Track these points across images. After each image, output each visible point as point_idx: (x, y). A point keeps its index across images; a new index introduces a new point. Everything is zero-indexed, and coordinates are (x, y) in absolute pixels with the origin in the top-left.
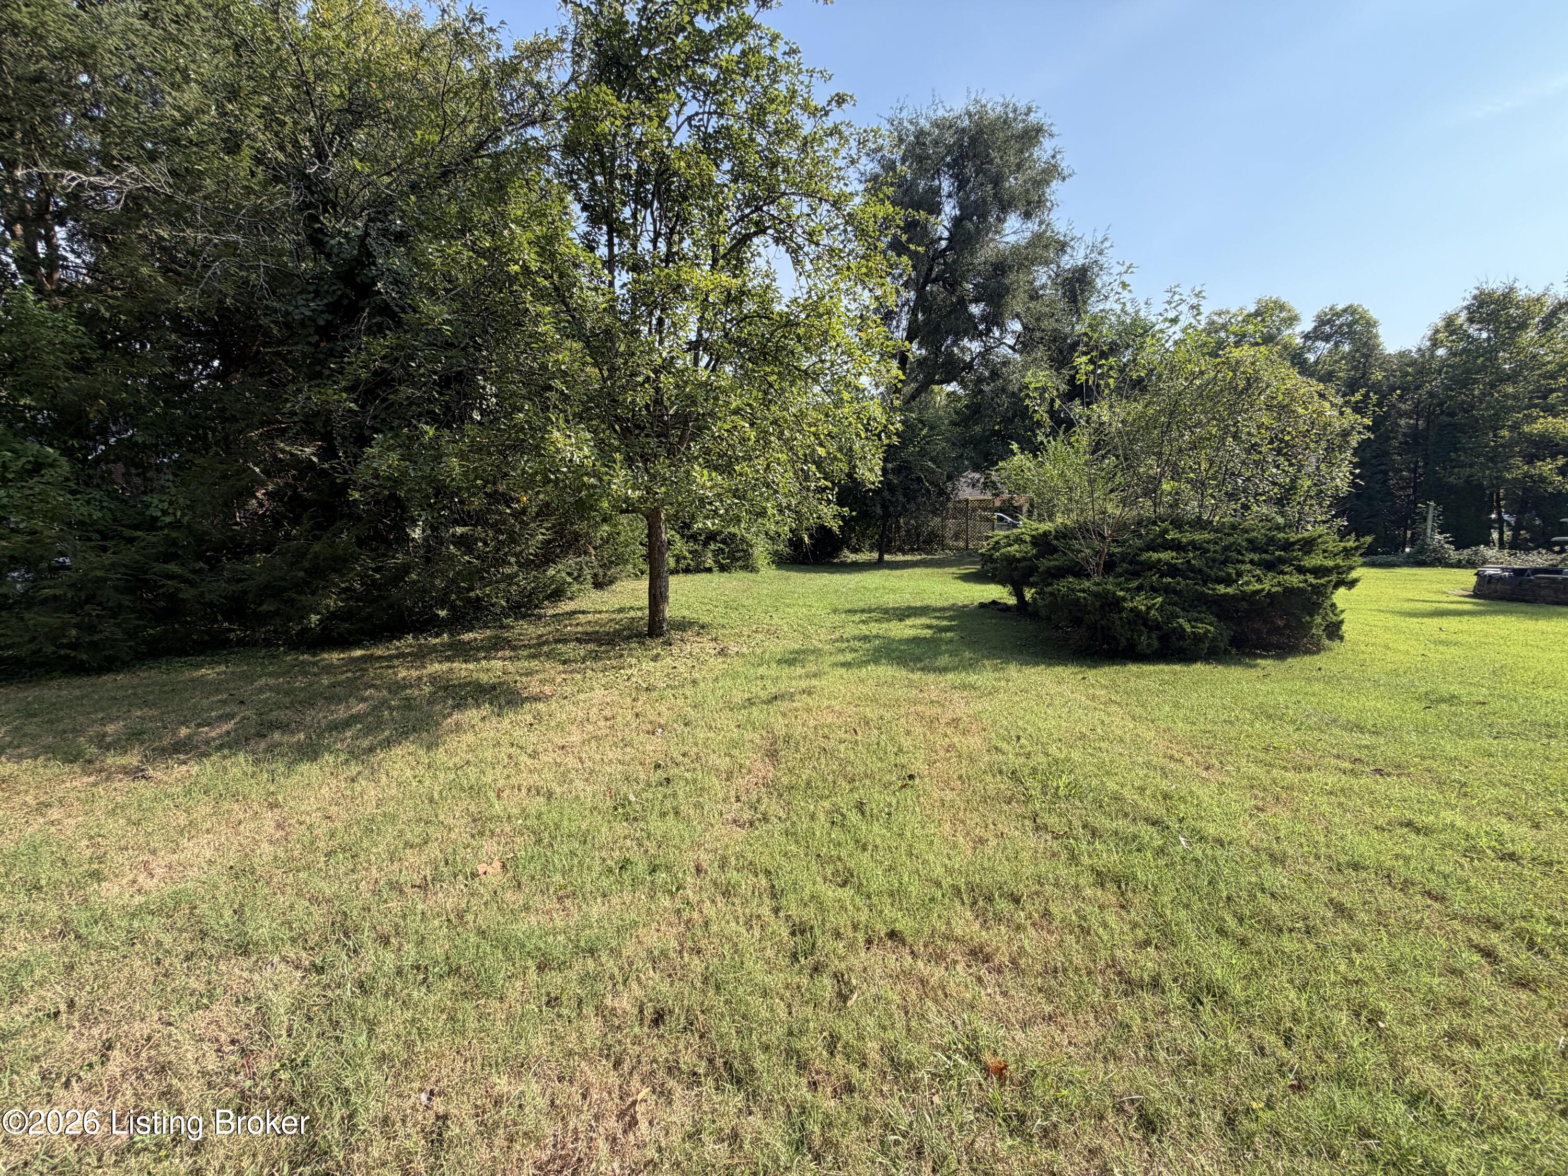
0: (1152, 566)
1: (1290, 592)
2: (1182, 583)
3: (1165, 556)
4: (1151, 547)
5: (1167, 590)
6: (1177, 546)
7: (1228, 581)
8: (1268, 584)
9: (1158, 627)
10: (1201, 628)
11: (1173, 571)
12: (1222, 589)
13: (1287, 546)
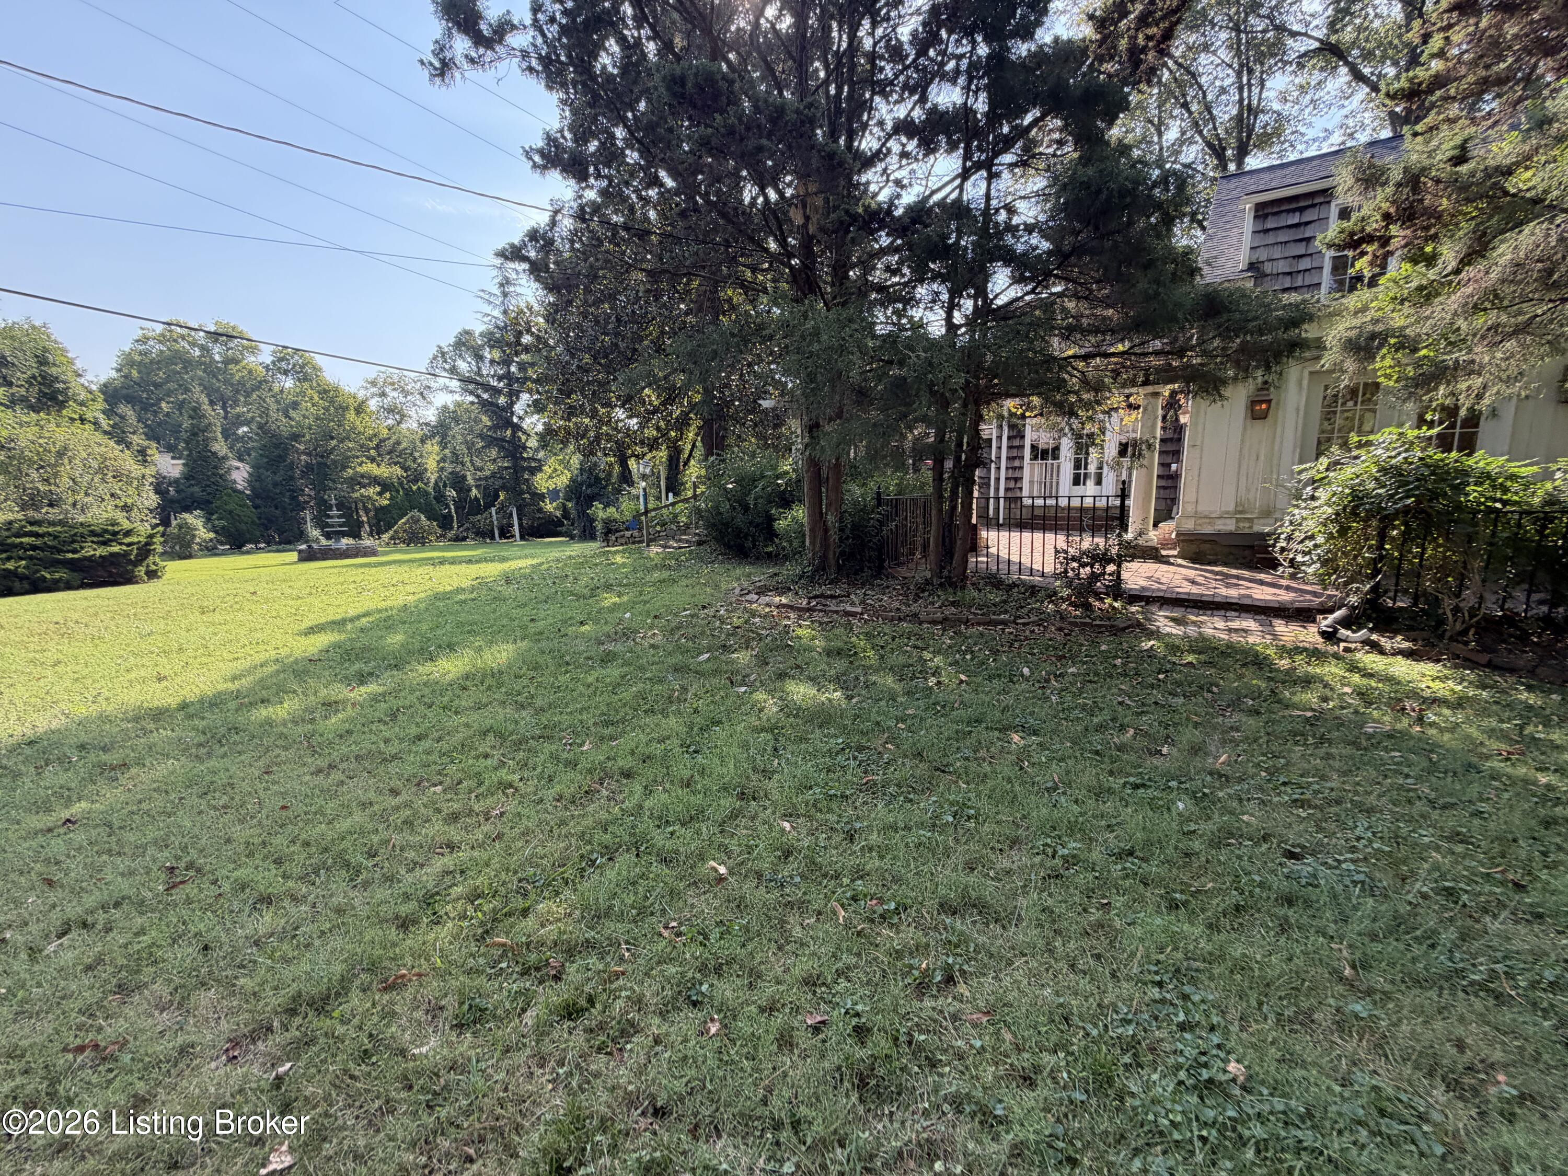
0: (15, 546)
1: (112, 555)
2: (40, 554)
3: (25, 540)
4: (18, 535)
5: (31, 558)
6: (37, 535)
7: (75, 551)
8: (101, 551)
9: (27, 578)
10: (57, 576)
11: (34, 548)
12: (70, 555)
13: (115, 534)
